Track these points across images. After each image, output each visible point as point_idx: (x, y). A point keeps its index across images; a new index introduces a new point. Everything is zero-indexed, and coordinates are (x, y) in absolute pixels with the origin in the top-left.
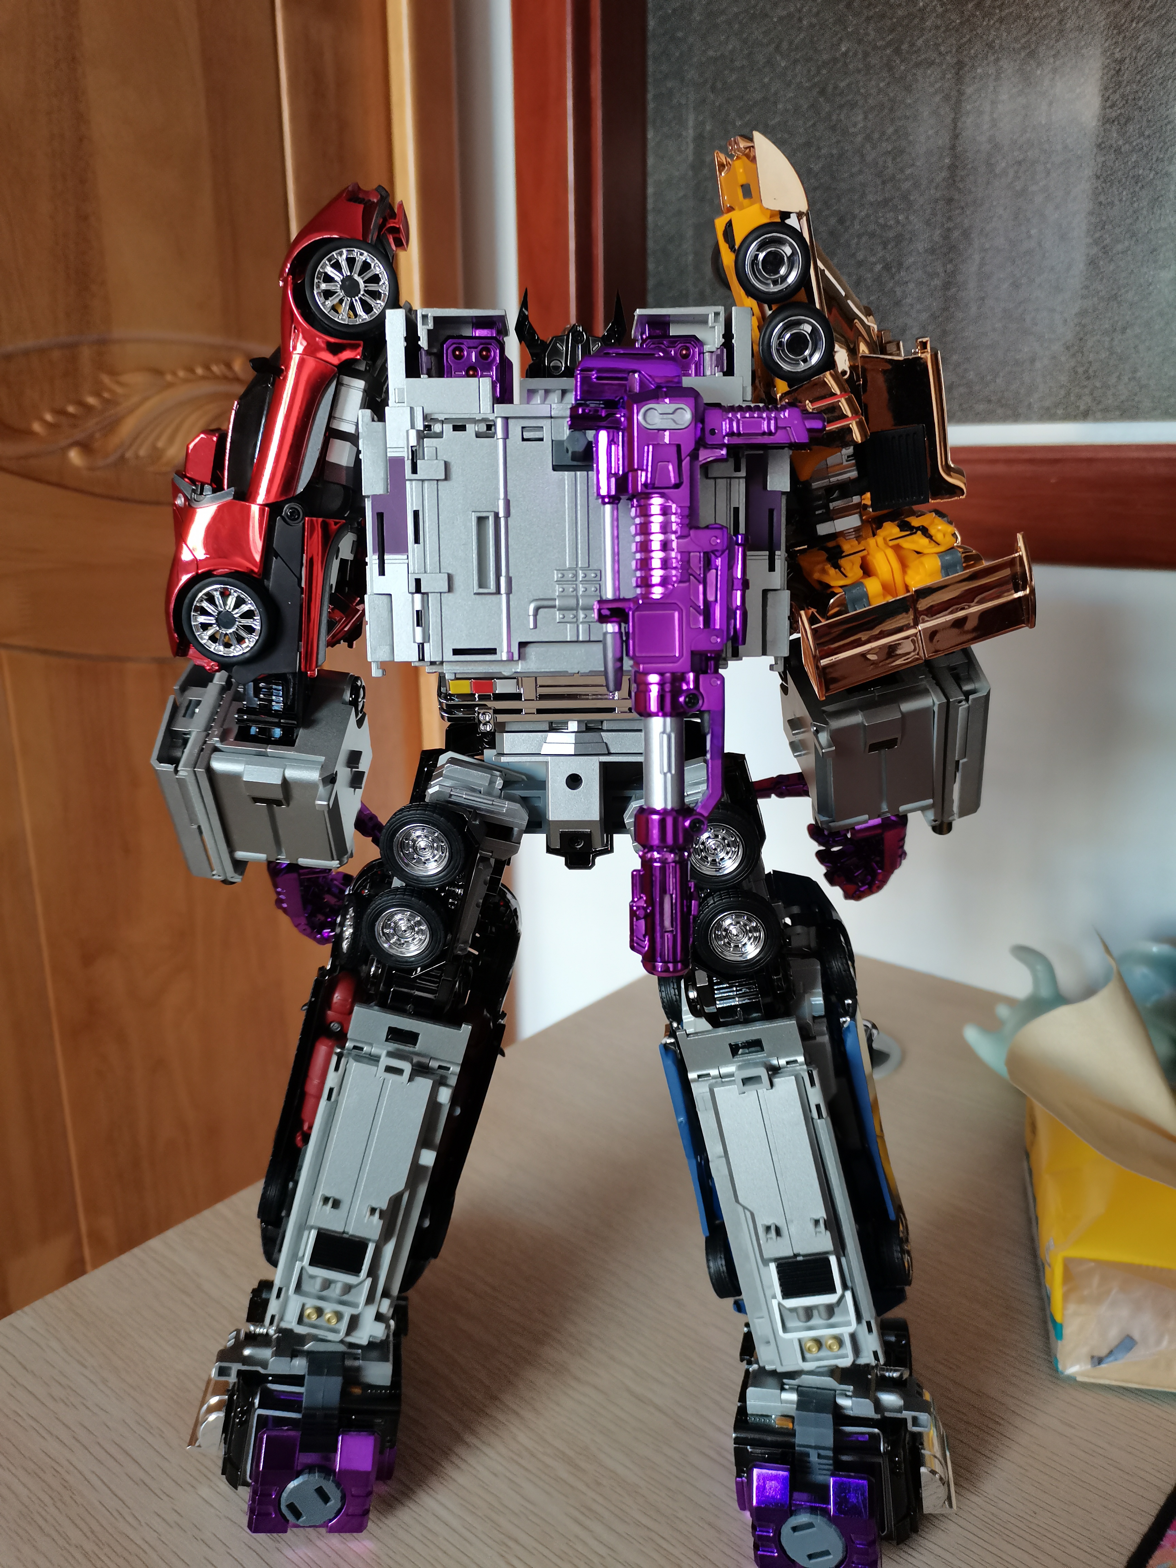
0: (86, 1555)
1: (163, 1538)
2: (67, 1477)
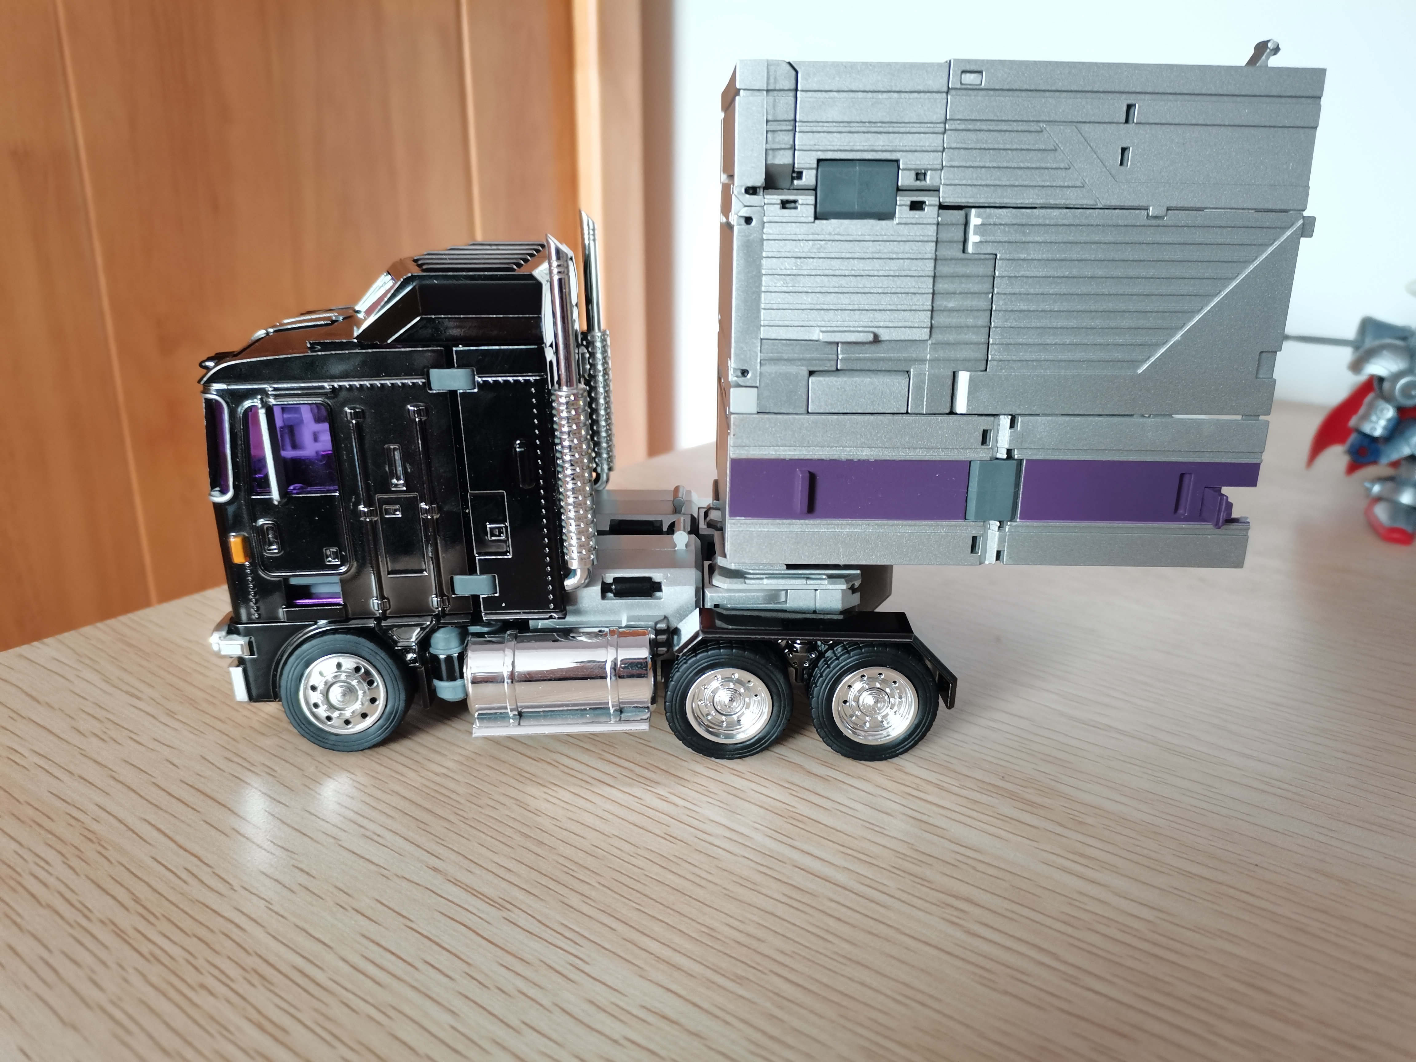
0: (120, 934)
1: (276, 908)
2: (95, 826)
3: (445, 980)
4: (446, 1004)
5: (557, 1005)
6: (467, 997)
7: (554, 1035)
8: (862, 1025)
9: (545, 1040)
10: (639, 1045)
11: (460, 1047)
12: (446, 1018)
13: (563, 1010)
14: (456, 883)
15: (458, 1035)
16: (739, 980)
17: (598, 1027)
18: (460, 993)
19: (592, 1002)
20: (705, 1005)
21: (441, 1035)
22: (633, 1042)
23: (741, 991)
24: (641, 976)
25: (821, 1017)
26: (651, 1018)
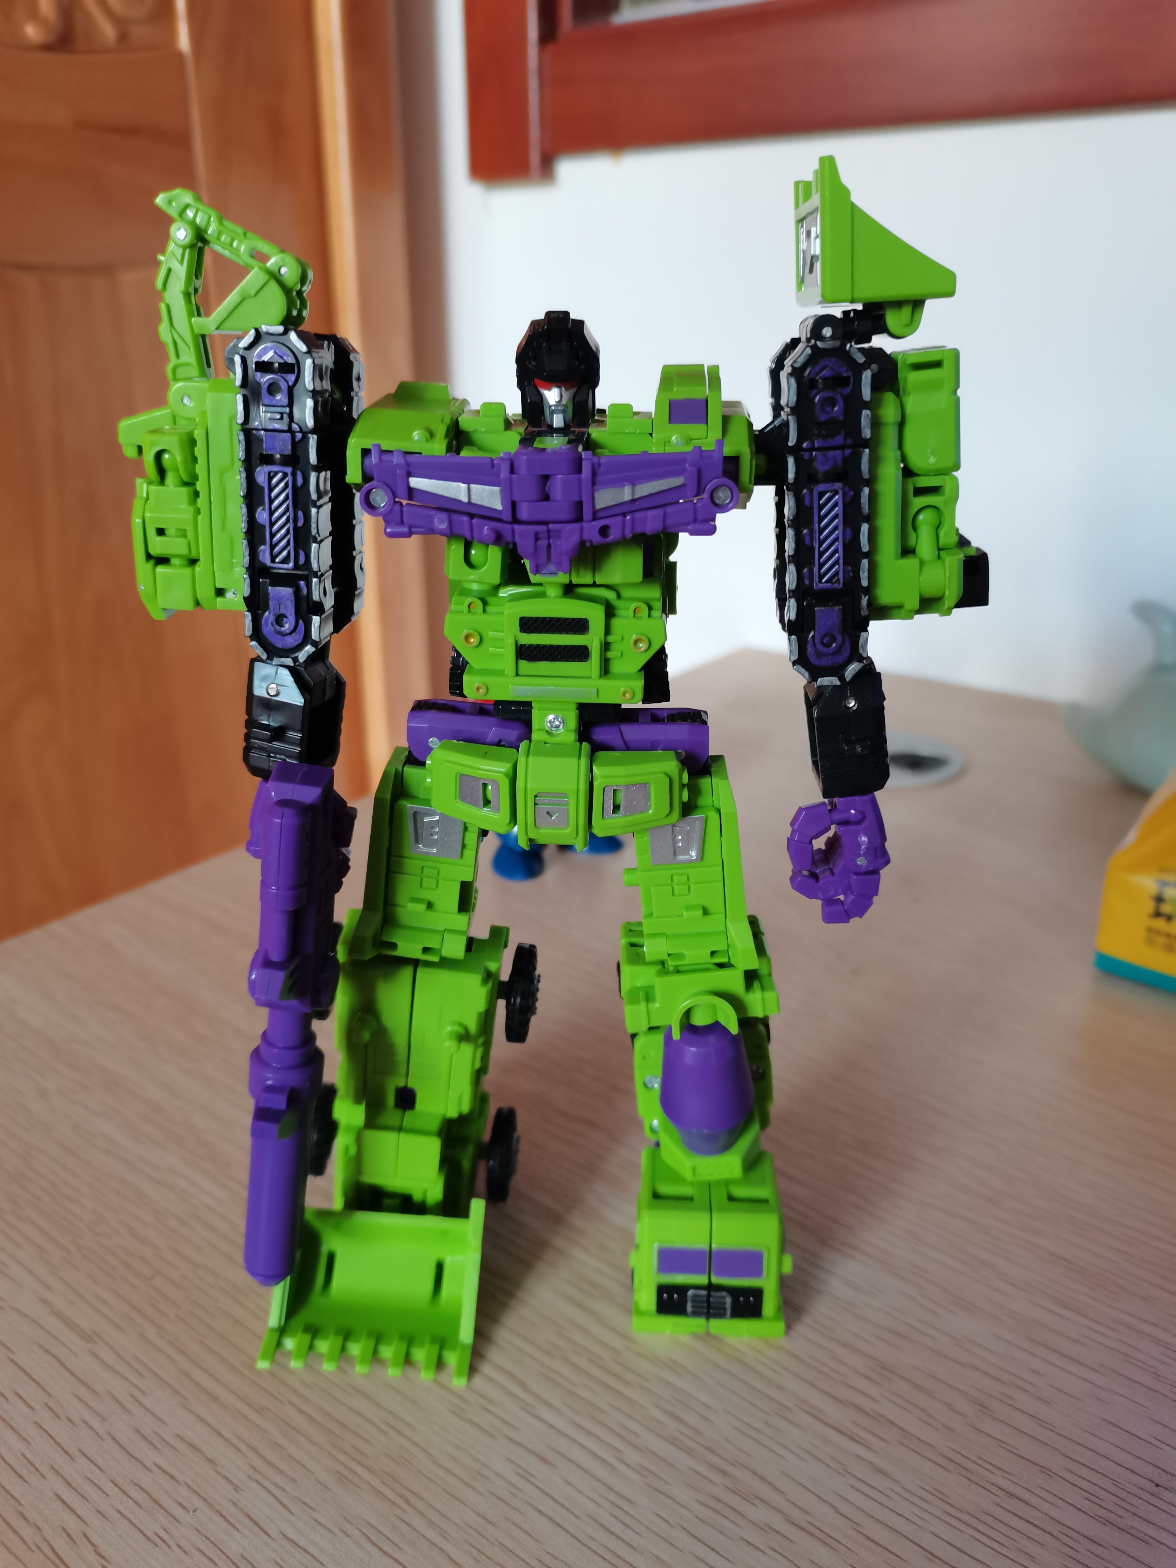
3: (26, 1410)
4: (22, 1433)
5: (110, 1434)
6: (41, 1427)
7: (100, 1462)
8: (345, 1453)
9: (92, 1466)
10: (163, 1471)
11: (24, 1473)
12: (19, 1446)
13: (114, 1439)
14: (58, 1315)
15: (25, 1461)
16: (261, 1410)
17: (136, 1454)
18: (36, 1423)
19: (138, 1431)
20: (227, 1434)
21: (12, 1461)
22: (160, 1468)
23: (260, 1421)
24: (184, 1406)
25: (314, 1444)
26: (180, 1446)
